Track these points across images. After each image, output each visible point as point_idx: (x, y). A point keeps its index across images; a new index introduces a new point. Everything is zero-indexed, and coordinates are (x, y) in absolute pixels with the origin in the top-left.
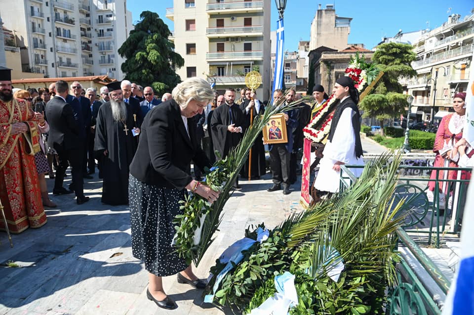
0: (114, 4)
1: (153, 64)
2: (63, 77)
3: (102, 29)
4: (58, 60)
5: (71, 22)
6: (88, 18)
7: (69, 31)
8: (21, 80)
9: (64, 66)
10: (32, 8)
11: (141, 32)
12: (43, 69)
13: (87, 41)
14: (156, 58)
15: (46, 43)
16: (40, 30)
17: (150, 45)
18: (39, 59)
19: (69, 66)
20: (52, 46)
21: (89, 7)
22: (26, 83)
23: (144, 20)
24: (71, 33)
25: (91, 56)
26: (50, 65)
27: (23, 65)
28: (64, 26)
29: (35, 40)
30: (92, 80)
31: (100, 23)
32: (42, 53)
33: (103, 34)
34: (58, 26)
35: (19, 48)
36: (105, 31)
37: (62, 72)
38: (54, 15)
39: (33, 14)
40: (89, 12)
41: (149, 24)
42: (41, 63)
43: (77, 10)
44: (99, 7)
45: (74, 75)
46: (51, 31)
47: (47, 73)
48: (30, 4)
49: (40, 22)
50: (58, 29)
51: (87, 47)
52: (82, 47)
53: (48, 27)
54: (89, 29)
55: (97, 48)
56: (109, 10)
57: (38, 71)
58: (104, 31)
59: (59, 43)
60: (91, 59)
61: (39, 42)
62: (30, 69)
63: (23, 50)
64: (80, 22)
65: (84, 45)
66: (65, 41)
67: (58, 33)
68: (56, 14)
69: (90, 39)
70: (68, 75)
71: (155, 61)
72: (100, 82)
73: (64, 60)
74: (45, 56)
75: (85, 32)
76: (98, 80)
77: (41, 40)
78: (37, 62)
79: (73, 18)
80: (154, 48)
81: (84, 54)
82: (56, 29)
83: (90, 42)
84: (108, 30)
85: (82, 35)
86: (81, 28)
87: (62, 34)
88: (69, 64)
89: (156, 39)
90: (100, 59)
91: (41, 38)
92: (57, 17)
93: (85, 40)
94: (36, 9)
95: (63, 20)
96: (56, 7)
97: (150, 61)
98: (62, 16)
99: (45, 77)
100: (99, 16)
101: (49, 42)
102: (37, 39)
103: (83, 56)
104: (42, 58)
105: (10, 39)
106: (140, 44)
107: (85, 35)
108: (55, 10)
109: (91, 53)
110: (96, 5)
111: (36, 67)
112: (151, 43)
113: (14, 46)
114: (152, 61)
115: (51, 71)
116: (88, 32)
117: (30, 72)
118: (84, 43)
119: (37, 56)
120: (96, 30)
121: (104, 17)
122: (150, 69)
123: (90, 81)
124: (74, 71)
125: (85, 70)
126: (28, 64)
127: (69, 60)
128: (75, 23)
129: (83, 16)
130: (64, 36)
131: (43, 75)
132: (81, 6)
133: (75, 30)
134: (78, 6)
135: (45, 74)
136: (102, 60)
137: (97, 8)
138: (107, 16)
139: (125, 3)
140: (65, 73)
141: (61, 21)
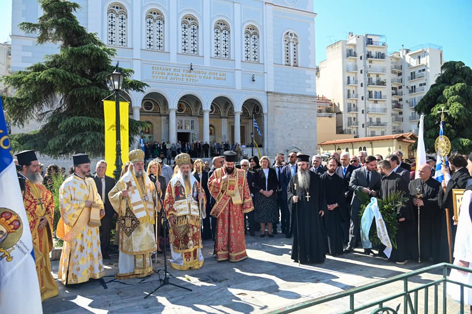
0: (428, 57)
1: (454, 118)
2: (371, 136)
3: (413, 85)
4: (368, 120)
5: (383, 83)
6: (400, 77)
7: (381, 92)
8: (334, 142)
9: (373, 125)
10: (349, 78)
11: (442, 85)
12: (355, 129)
13: (397, 99)
14: (457, 111)
15: (358, 107)
16: (354, 95)
17: (451, 98)
18: (351, 122)
19: (378, 125)
20: (363, 108)
21: (401, 66)
22: (337, 143)
23: (445, 72)
24: (383, 94)
25: (401, 113)
26: (360, 126)
27: (337, 127)
28: (374, 89)
29: (349, 105)
30: (395, 138)
31: (412, 79)
32: (355, 116)
33: (415, 90)
34: (370, 89)
35: (335, 114)
36: (418, 86)
37: (371, 132)
38: (367, 80)
39: (349, 83)
40: (401, 71)
41: (451, 75)
42: (353, 125)
43: (389, 71)
44: (411, 64)
45: (383, 134)
46: (363, 95)
47: (357, 133)
48: (347, 75)
49: (354, 89)
50: (370, 92)
51: (397, 105)
52: (393, 106)
53: (361, 92)
54: (400, 87)
55: (408, 105)
56: (423, 65)
57: (350, 132)
58: (416, 87)
59: (370, 105)
60: (401, 116)
61: (352, 106)
62: (343, 131)
63: (338, 115)
64: (392, 82)
65: (394, 104)
66: (376, 102)
67: (370, 96)
68: (369, 79)
69: (401, 97)
70: (376, 134)
71: (457, 115)
72: (404, 140)
73: (374, 120)
74: (357, 119)
75: (395, 91)
76: (403, 137)
77: (354, 105)
78: (349, 124)
79: (385, 80)
80: (457, 100)
81: (394, 112)
82: (368, 93)
83: (401, 100)
84: (421, 85)
85: (393, 95)
86: (392, 88)
87: (373, 96)
88: (378, 123)
89: (460, 90)
90: (411, 116)
91: (354, 102)
92: (370, 82)
93: (396, 98)
94: (351, 79)
95: (375, 83)
96: (369, 72)
97: (451, 115)
98: (374, 79)
99: (355, 137)
100: (412, 73)
101: (361, 105)
102: (351, 104)
103: (392, 115)
104: (354, 120)
105: (329, 107)
106: (439, 98)
107: (396, 94)
108: (369, 75)
109: (401, 110)
110: (409, 62)
111: (349, 128)
112: (452, 95)
113: (331, 112)
114: (452, 116)
115: (362, 131)
116: (399, 91)
117: (343, 133)
118: (395, 102)
119: (350, 118)
120: (407, 87)
121: (417, 72)
122: (450, 124)
123: (393, 139)
124: (383, 130)
125: (394, 127)
126: (342, 127)
127: (378, 119)
128: (386, 84)
129: (395, 76)
130: (375, 98)
131: (354, 135)
132: (394, 67)
133: (386, 91)
134: (390, 68)
135: (355, 135)
136: (412, 116)
137: (409, 65)
138: (420, 71)
139: (441, 54)
140: (374, 132)
141: (374, 84)
